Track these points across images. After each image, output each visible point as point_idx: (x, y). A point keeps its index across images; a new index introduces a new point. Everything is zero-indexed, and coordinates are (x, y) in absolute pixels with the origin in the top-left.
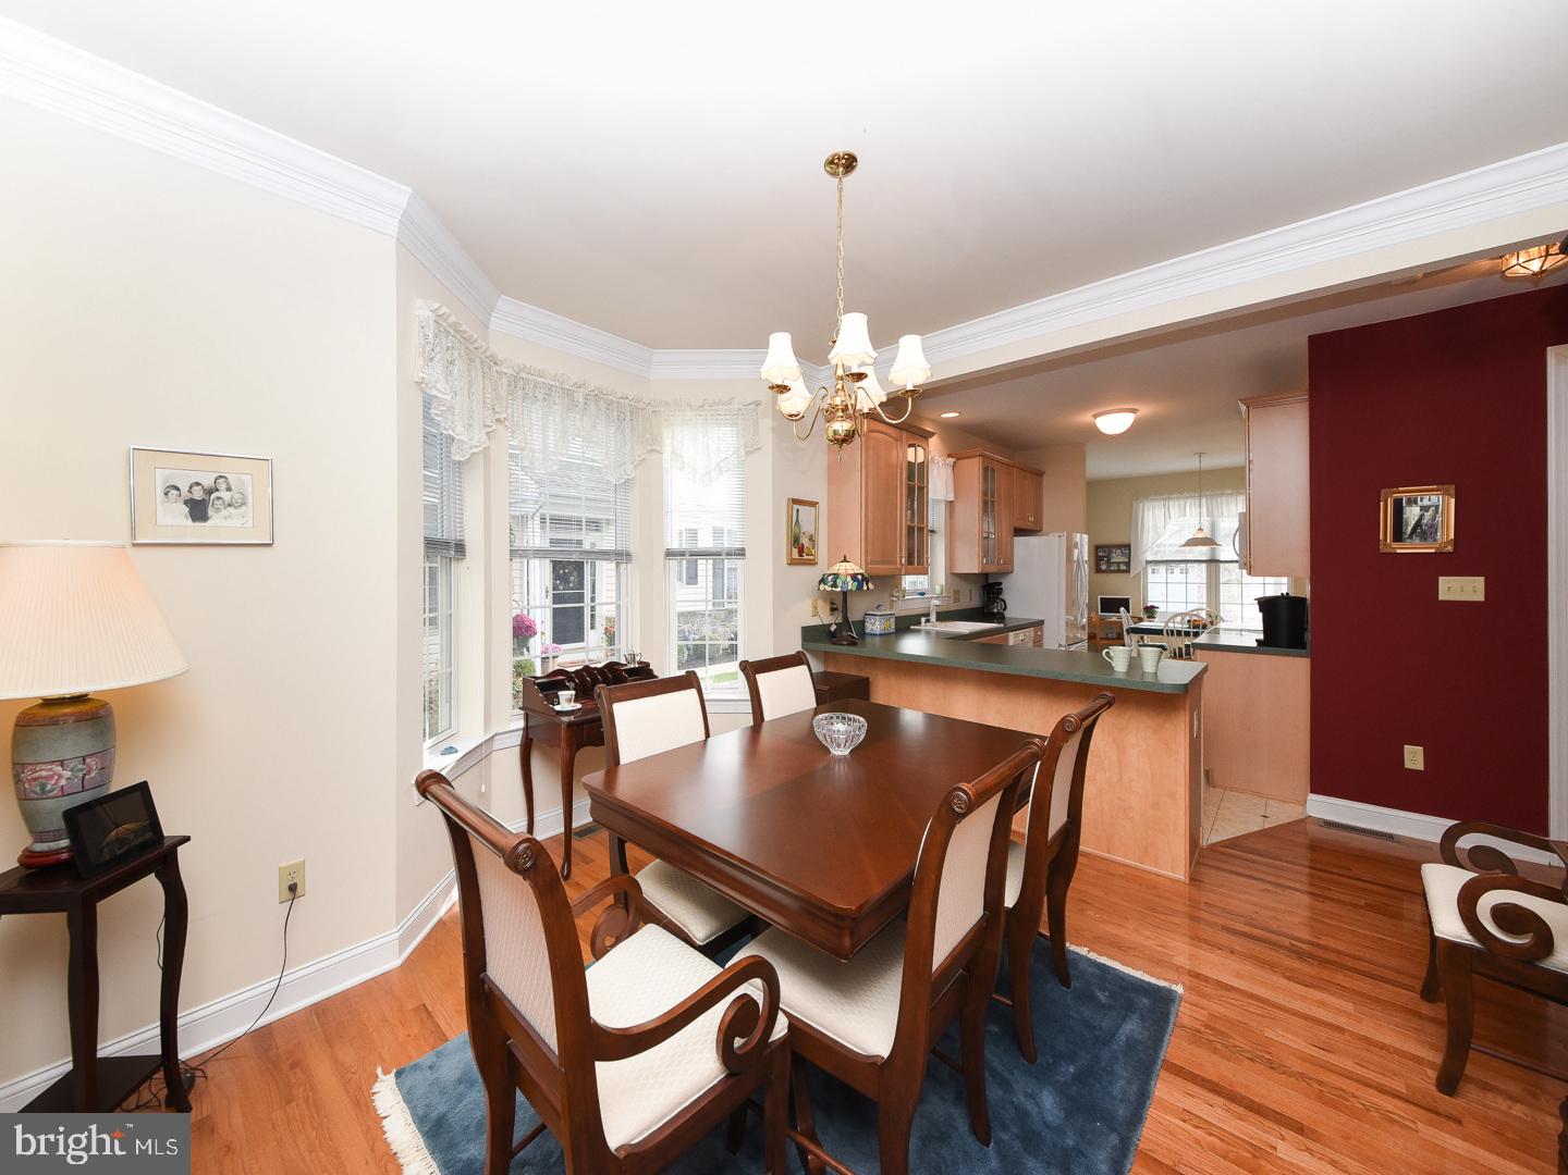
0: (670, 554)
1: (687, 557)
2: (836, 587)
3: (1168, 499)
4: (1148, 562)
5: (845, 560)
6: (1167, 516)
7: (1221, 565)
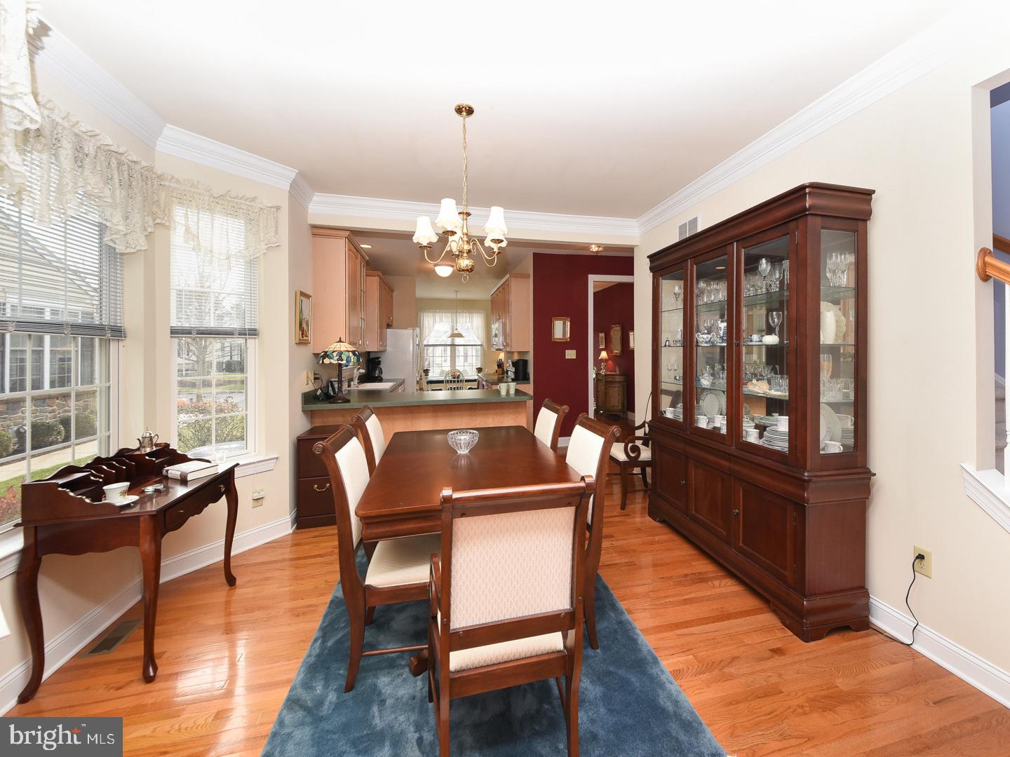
0: (175, 332)
1: (194, 335)
2: (342, 360)
3: (434, 312)
4: (425, 346)
5: (340, 341)
6: (435, 322)
7: (457, 347)
